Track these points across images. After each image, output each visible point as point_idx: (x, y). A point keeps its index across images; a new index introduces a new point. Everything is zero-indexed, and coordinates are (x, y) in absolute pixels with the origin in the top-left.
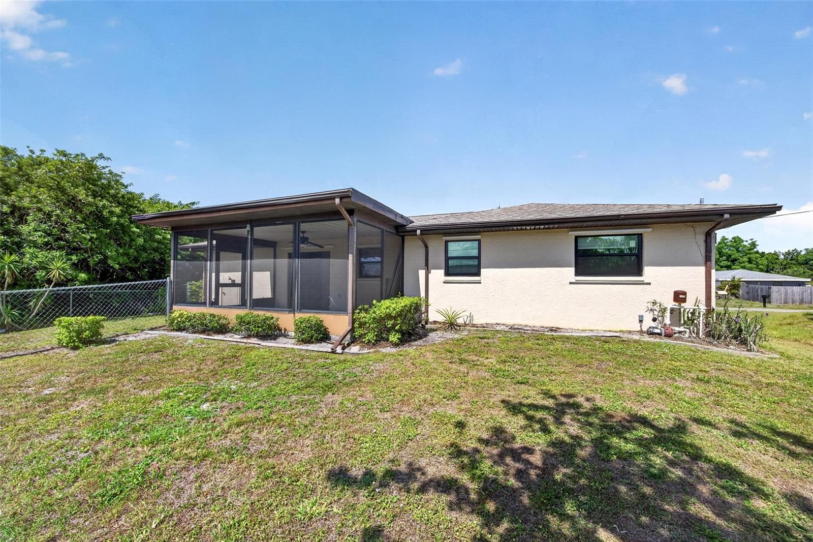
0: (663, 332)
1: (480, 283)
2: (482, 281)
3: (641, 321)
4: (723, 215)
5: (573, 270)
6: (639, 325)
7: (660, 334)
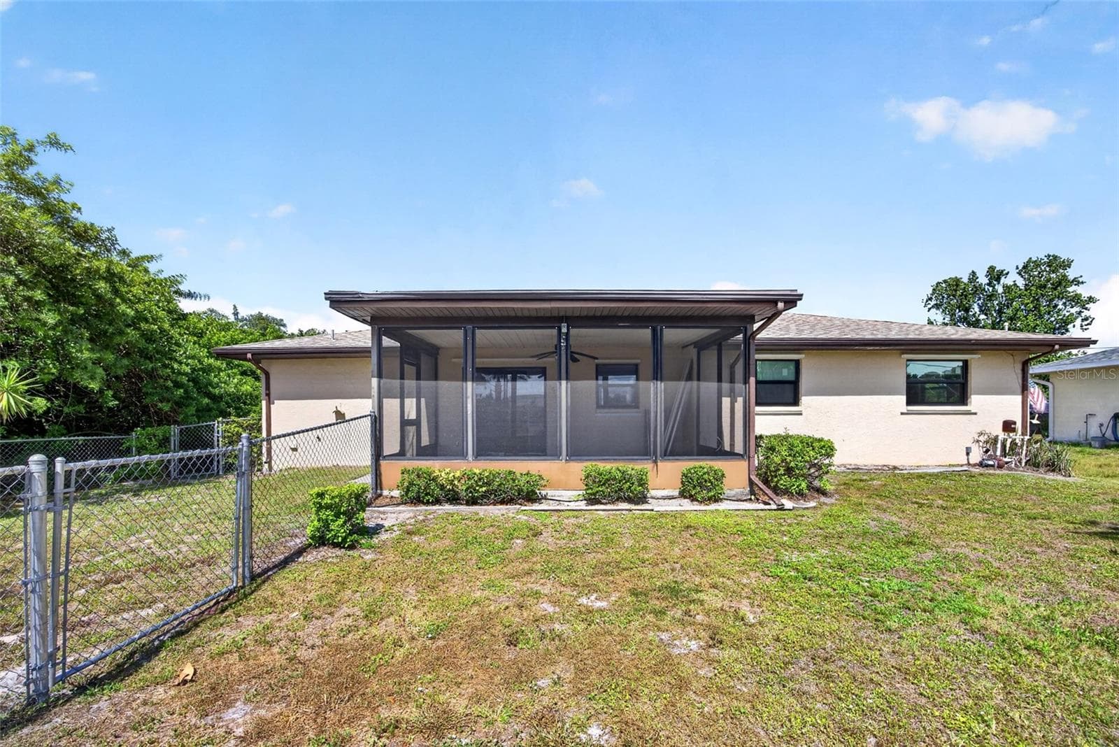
0: (996, 464)
1: (801, 414)
2: (803, 412)
3: (968, 454)
4: (1054, 346)
5: (904, 398)
6: (966, 457)
7: (993, 466)
